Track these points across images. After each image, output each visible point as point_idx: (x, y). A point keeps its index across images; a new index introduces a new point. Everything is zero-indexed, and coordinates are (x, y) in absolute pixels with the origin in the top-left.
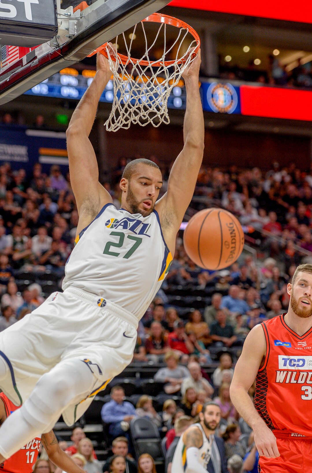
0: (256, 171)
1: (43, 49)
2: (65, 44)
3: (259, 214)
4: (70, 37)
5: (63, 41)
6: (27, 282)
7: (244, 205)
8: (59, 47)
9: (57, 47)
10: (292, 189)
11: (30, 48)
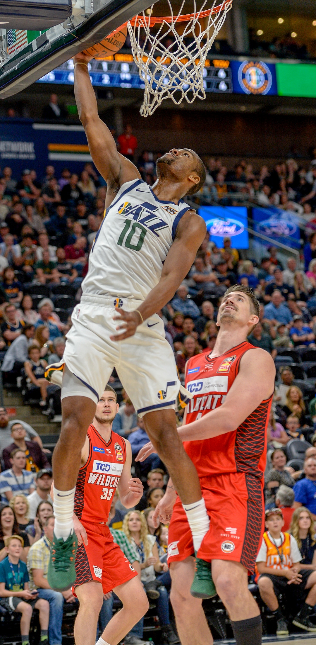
1: (56, 31)
2: (80, 25)
4: (86, 17)
5: (78, 21)
8: (74, 28)
9: (72, 28)
11: (40, 31)
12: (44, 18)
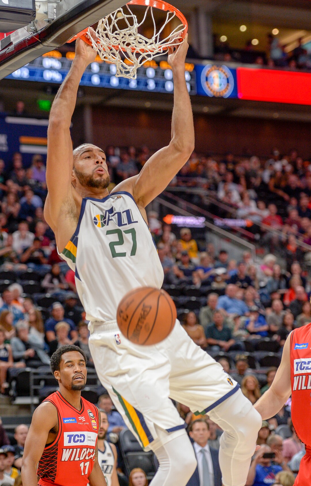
0: (254, 159)
1: (20, 34)
2: (43, 29)
3: (258, 207)
4: (48, 21)
5: (41, 25)
6: (7, 282)
7: (242, 197)
8: (37, 32)
9: (35, 32)
10: (293, 179)
11: (5, 34)
12: (9, 21)
